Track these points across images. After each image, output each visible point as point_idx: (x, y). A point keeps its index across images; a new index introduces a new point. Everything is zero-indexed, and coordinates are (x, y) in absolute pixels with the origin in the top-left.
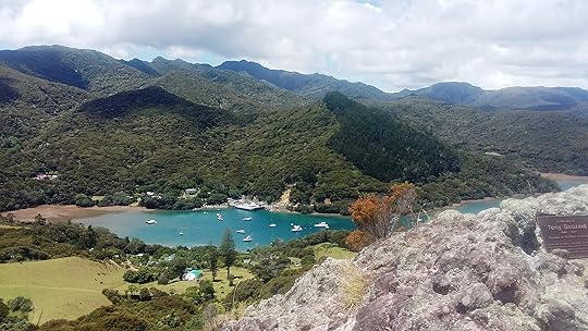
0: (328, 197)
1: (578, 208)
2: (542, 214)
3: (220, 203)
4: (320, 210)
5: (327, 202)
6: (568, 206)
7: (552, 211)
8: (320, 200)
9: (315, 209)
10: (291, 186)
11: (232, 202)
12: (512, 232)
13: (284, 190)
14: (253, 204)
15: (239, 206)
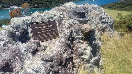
0: (36, 4)
1: (50, 18)
2: (32, 23)
3: (8, 8)
4: (34, 7)
5: (36, 5)
6: (46, 17)
7: (38, 20)
8: (34, 5)
9: (33, 7)
10: (26, 2)
11: (11, 7)
12: (12, 35)
13: (24, 3)
14: (17, 7)
15: (13, 8)
